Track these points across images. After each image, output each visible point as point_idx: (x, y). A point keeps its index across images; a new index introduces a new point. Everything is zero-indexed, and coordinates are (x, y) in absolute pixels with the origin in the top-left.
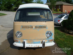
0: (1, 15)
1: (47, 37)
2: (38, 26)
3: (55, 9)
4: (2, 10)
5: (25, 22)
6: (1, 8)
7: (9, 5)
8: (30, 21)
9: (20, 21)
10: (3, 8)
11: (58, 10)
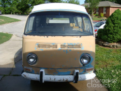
0: (13, 22)
1: (82, 65)
2: (67, 45)
3: (97, 13)
4: (13, 14)
5: (43, 37)
6: (11, 11)
7: (23, 6)
8: (52, 36)
9: (34, 35)
10: (14, 10)
11: (102, 15)
